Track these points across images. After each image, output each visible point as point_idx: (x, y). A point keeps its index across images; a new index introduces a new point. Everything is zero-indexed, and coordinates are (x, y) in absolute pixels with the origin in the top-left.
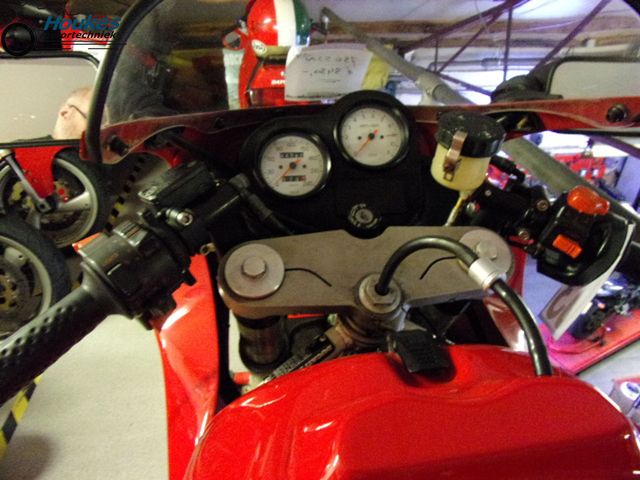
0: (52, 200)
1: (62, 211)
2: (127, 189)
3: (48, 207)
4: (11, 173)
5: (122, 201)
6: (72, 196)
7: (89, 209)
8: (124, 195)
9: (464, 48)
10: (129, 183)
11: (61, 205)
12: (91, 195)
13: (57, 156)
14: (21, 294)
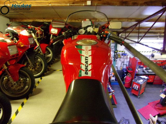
0: (45, 54)
1: (46, 57)
2: (57, 56)
3: (44, 56)
4: (39, 49)
5: (56, 58)
6: (48, 54)
7: (51, 57)
8: (56, 57)
9: (130, 33)
10: (58, 56)
11: (46, 56)
12: (51, 55)
13: (47, 47)
14: (39, 67)
